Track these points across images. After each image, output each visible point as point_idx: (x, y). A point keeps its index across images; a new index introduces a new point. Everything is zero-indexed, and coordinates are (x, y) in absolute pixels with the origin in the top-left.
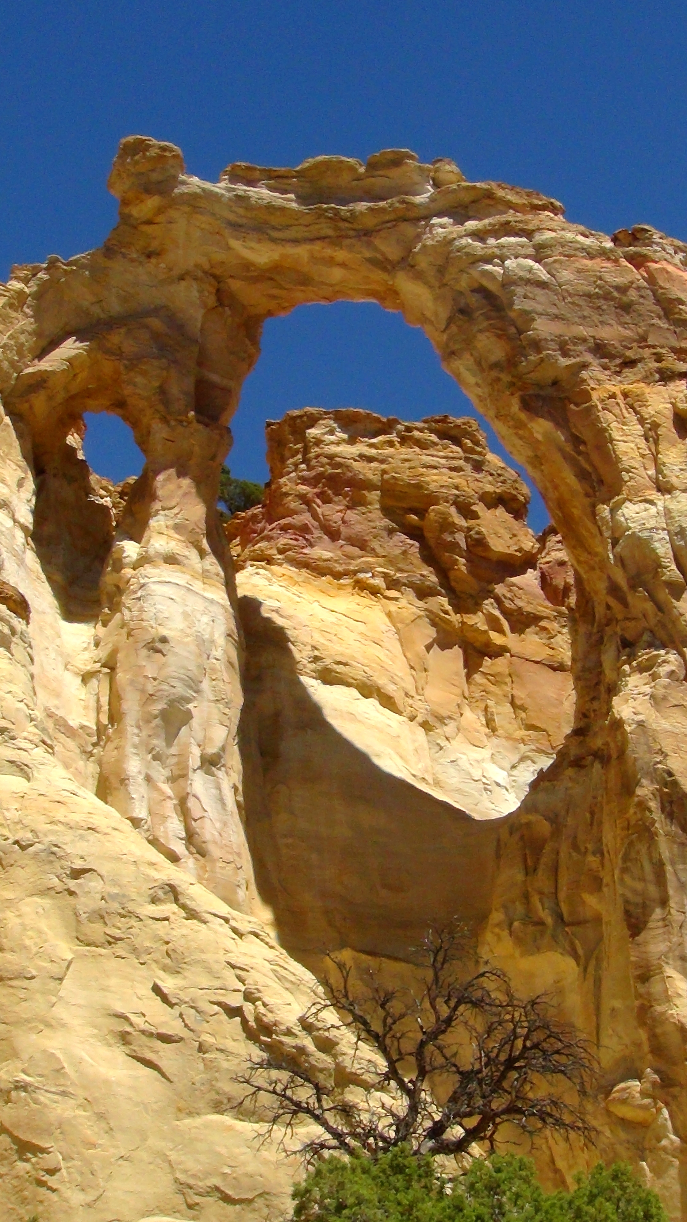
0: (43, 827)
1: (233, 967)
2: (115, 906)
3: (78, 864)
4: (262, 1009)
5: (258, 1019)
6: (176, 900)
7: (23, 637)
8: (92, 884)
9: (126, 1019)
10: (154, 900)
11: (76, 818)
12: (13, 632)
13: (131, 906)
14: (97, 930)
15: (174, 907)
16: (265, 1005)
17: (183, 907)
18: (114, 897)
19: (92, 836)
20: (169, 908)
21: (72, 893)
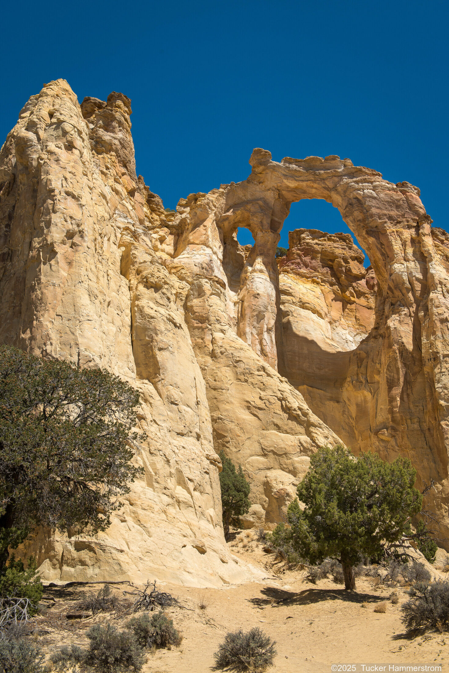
0: (228, 348)
1: (280, 391)
2: (248, 371)
3: (238, 359)
4: (288, 404)
5: (286, 405)
6: (264, 371)
7: (224, 294)
8: (242, 365)
9: (250, 403)
10: (258, 370)
11: (237, 346)
12: (221, 292)
13: (252, 372)
14: (242, 377)
15: (264, 373)
16: (288, 402)
17: (266, 373)
18: (247, 369)
19: (242, 351)
20: (262, 373)
21: (235, 366)
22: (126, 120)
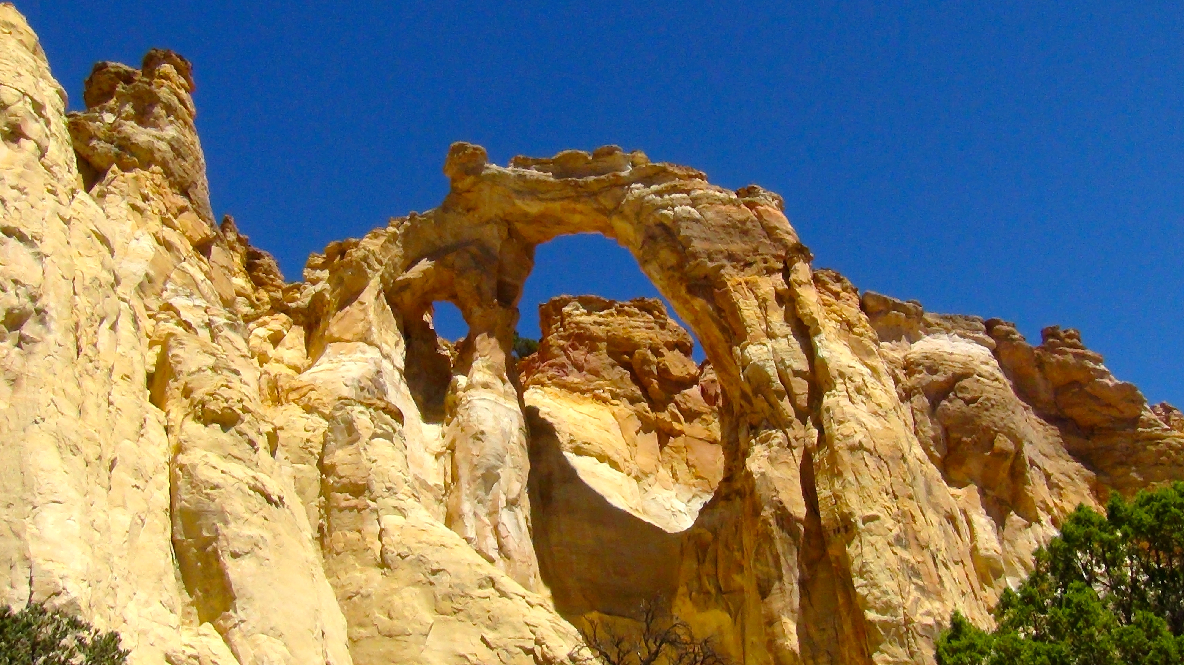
0: (414, 545)
1: (528, 625)
2: (457, 591)
3: (435, 567)
4: (546, 650)
5: (544, 656)
6: (494, 586)
7: (400, 433)
8: (444, 578)
9: (466, 658)
10: (481, 586)
11: (434, 539)
12: (394, 430)
13: (467, 591)
14: (447, 605)
15: (492, 590)
16: (547, 647)
17: (498, 590)
18: (456, 585)
19: (443, 550)
20: (489, 591)
21: (432, 584)
22: (182, 101)
